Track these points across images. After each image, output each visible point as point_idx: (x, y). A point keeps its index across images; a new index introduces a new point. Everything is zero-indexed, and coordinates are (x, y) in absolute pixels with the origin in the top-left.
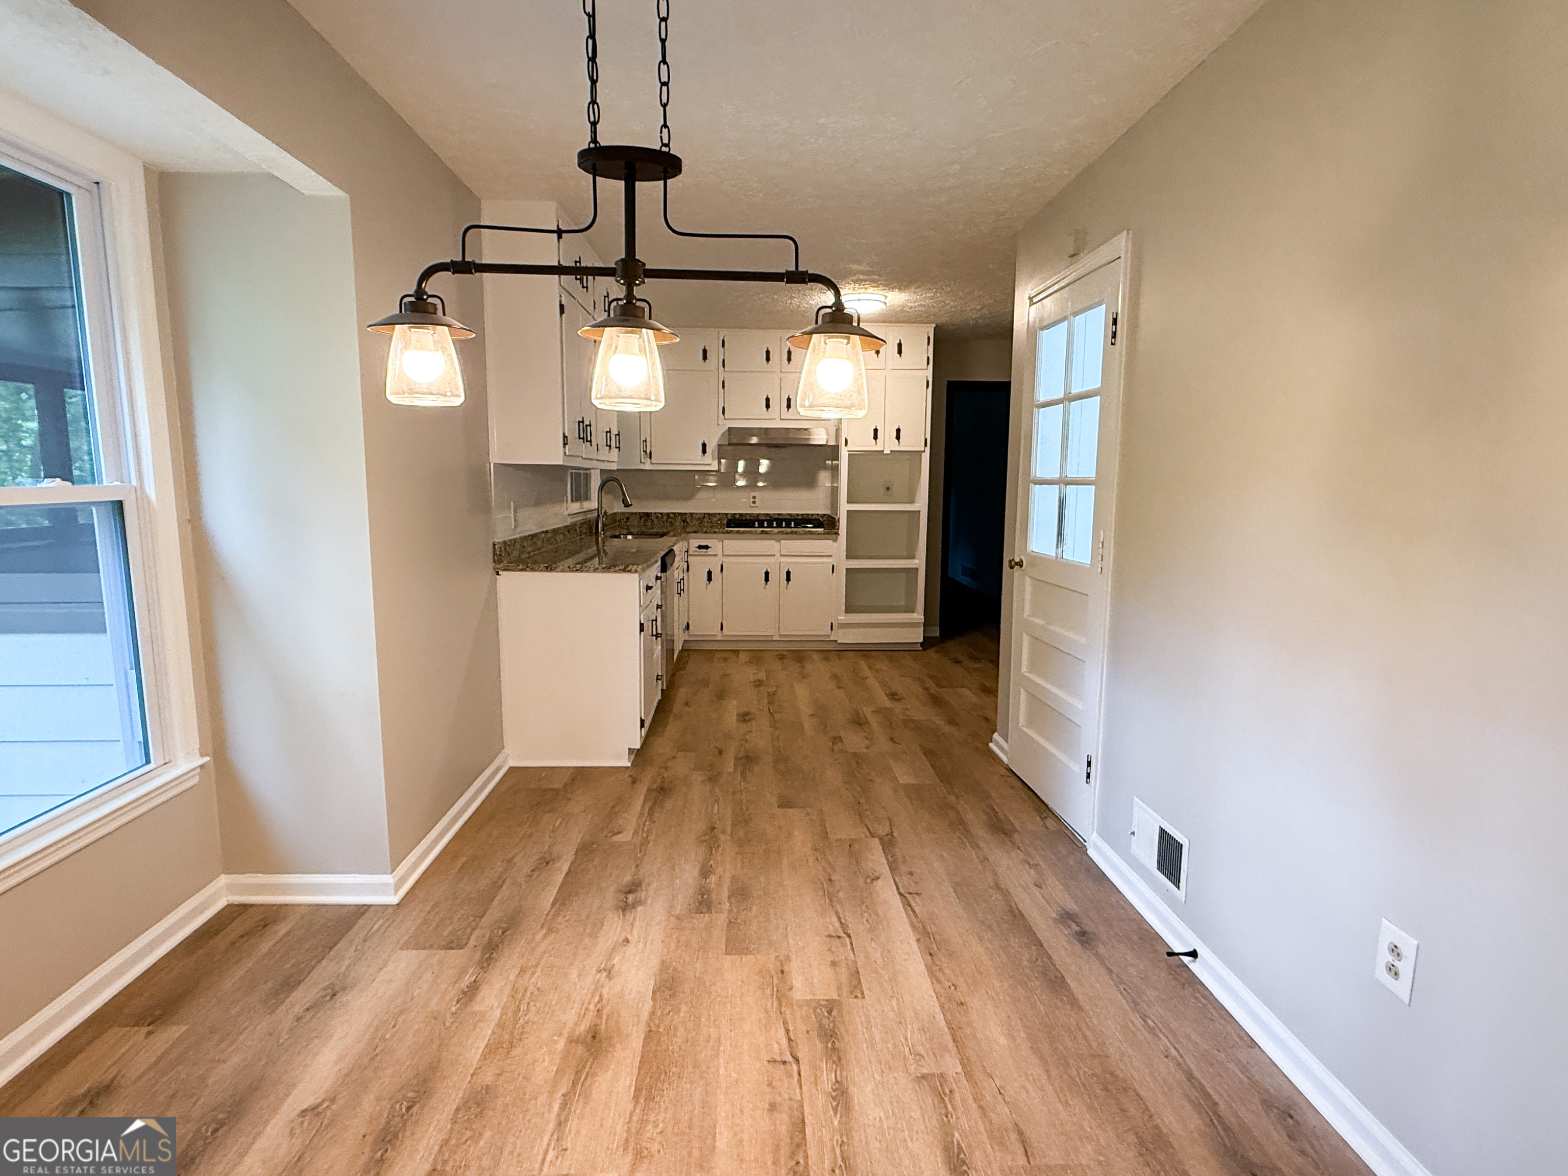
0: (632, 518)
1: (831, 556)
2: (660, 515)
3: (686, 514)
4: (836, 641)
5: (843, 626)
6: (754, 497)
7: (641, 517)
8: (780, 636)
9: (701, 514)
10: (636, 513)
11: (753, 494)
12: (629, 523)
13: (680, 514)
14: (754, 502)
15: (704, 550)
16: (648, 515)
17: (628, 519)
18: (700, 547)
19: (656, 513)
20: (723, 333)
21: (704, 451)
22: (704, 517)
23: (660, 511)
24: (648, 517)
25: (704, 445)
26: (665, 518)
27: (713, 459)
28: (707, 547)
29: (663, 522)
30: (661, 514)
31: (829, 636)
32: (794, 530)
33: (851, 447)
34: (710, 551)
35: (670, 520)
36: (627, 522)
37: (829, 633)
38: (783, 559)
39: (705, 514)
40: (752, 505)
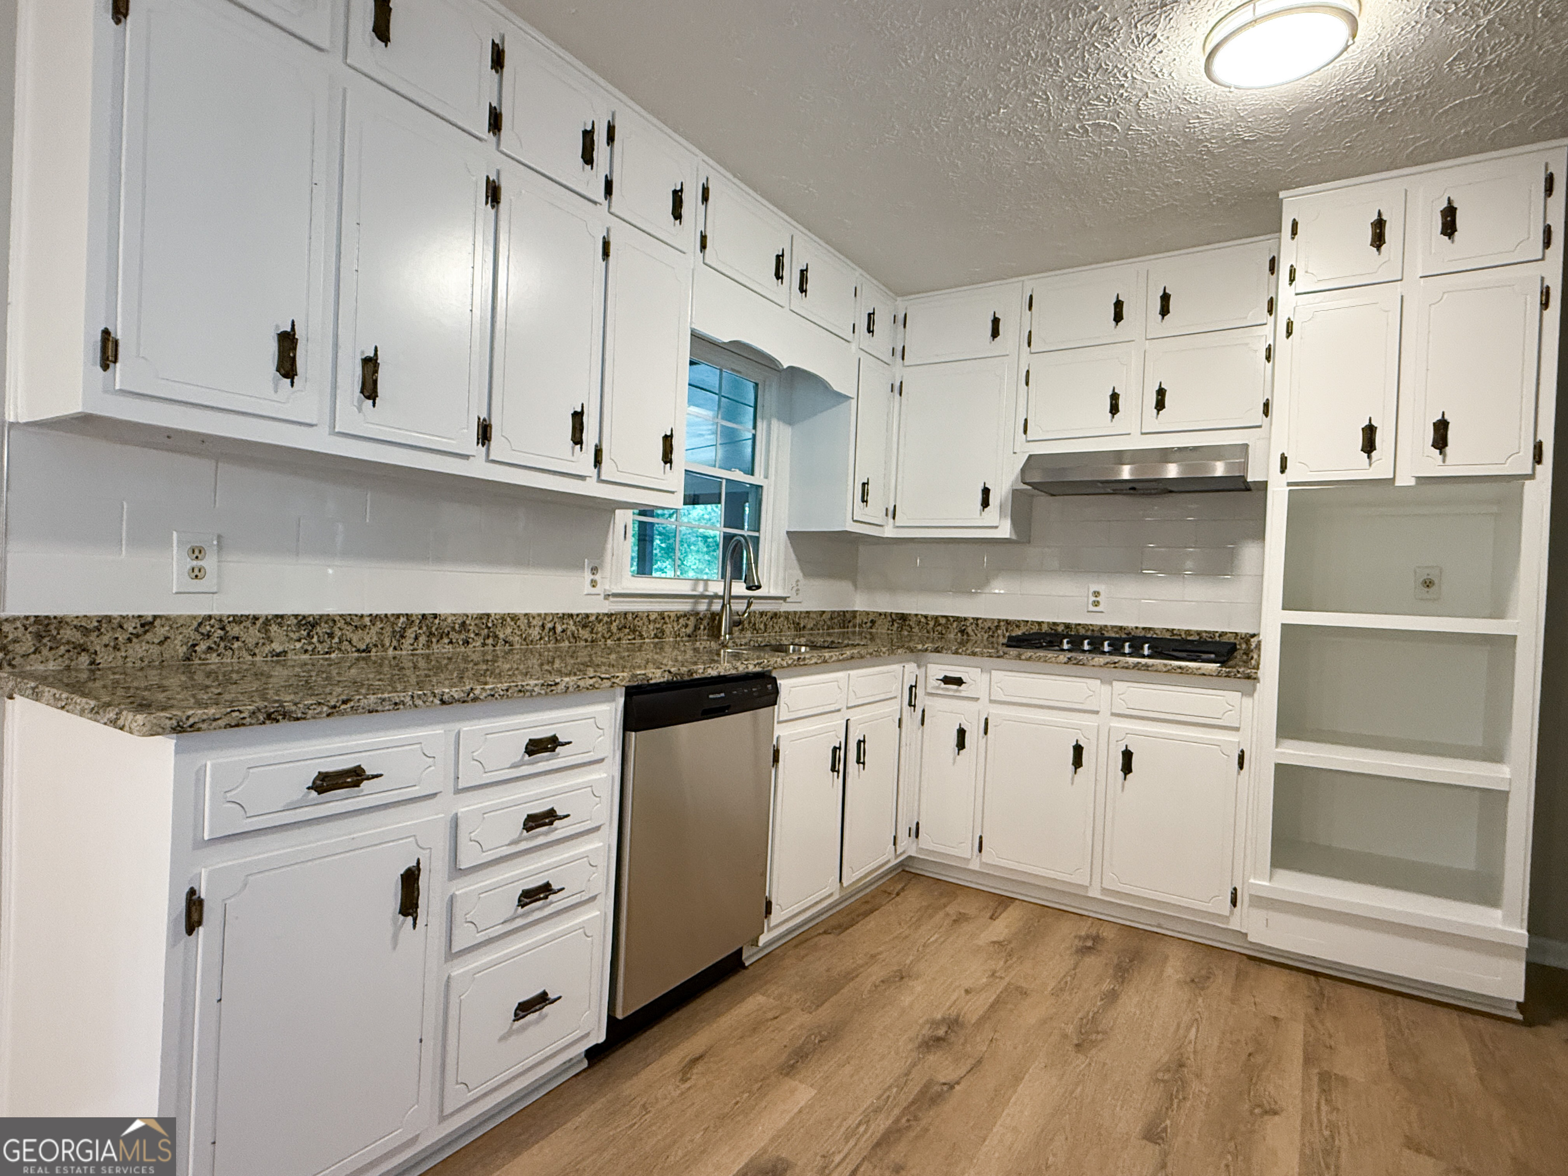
0: (879, 622)
1: (1237, 729)
2: (923, 620)
3: (966, 619)
4: (1246, 935)
5: (1261, 902)
6: (1096, 594)
7: (893, 621)
8: (1104, 890)
9: (993, 620)
10: (885, 614)
11: (1094, 587)
12: (874, 630)
13: (957, 619)
14: (1096, 604)
15: (955, 687)
16: (903, 617)
17: (873, 622)
18: (947, 680)
19: (916, 615)
20: (1030, 284)
21: (985, 503)
22: (998, 627)
23: (924, 613)
24: (905, 620)
25: (986, 492)
26: (932, 623)
27: (1002, 514)
28: (959, 682)
29: (928, 632)
30: (926, 617)
31: (1226, 919)
32: (1150, 661)
33: (1295, 473)
34: (964, 690)
35: (939, 628)
36: (871, 628)
37: (1226, 913)
38: (1117, 723)
39: (999, 621)
40: (1092, 608)
